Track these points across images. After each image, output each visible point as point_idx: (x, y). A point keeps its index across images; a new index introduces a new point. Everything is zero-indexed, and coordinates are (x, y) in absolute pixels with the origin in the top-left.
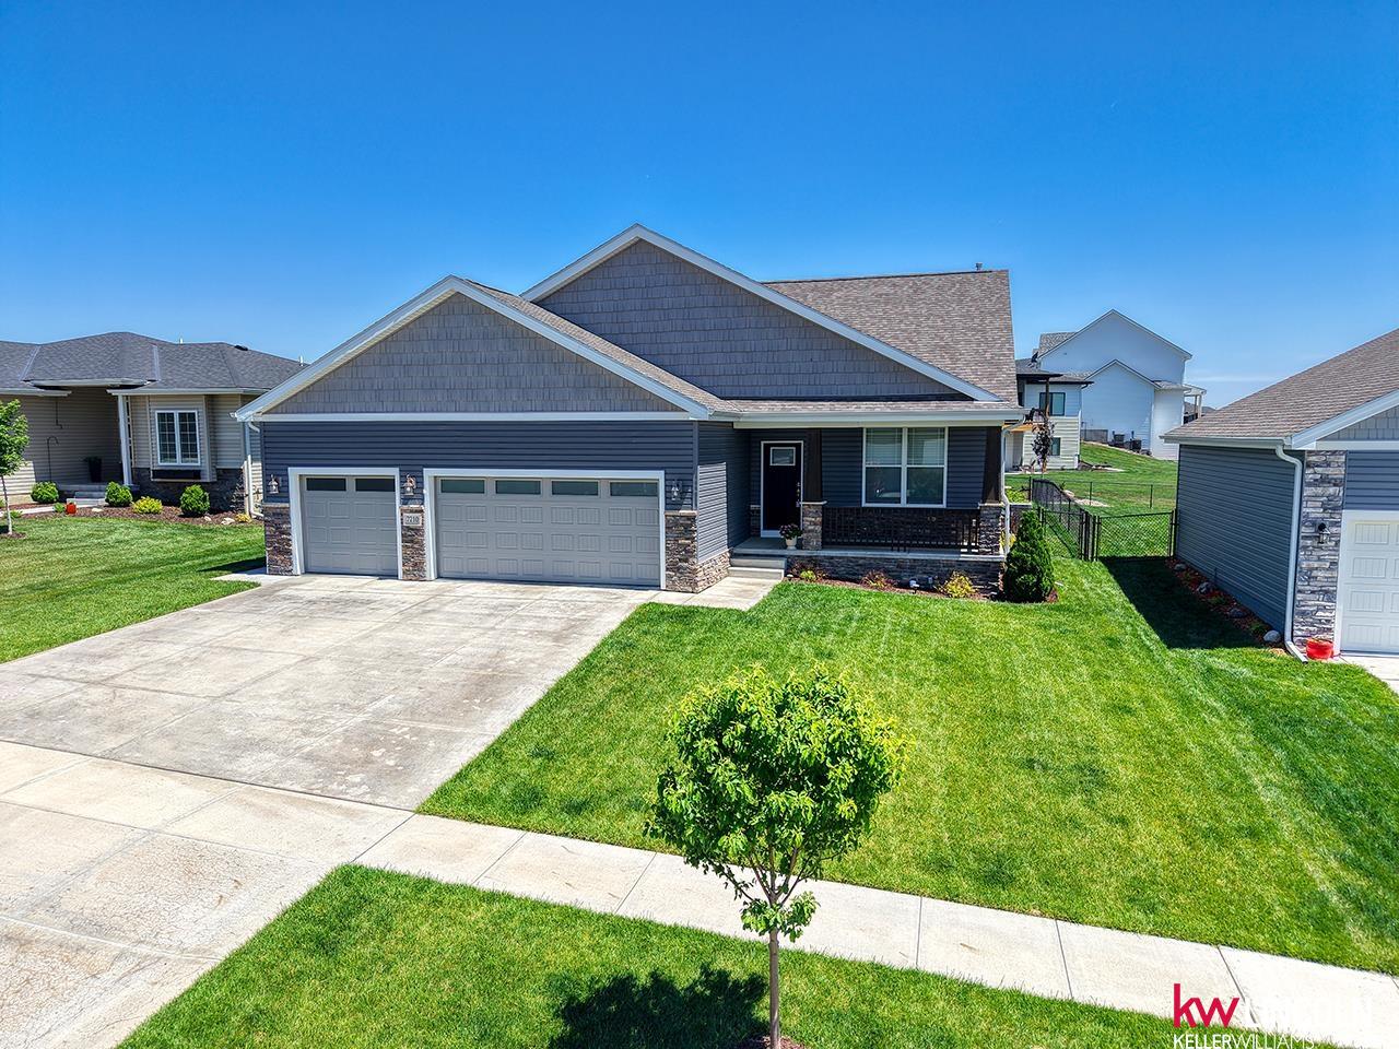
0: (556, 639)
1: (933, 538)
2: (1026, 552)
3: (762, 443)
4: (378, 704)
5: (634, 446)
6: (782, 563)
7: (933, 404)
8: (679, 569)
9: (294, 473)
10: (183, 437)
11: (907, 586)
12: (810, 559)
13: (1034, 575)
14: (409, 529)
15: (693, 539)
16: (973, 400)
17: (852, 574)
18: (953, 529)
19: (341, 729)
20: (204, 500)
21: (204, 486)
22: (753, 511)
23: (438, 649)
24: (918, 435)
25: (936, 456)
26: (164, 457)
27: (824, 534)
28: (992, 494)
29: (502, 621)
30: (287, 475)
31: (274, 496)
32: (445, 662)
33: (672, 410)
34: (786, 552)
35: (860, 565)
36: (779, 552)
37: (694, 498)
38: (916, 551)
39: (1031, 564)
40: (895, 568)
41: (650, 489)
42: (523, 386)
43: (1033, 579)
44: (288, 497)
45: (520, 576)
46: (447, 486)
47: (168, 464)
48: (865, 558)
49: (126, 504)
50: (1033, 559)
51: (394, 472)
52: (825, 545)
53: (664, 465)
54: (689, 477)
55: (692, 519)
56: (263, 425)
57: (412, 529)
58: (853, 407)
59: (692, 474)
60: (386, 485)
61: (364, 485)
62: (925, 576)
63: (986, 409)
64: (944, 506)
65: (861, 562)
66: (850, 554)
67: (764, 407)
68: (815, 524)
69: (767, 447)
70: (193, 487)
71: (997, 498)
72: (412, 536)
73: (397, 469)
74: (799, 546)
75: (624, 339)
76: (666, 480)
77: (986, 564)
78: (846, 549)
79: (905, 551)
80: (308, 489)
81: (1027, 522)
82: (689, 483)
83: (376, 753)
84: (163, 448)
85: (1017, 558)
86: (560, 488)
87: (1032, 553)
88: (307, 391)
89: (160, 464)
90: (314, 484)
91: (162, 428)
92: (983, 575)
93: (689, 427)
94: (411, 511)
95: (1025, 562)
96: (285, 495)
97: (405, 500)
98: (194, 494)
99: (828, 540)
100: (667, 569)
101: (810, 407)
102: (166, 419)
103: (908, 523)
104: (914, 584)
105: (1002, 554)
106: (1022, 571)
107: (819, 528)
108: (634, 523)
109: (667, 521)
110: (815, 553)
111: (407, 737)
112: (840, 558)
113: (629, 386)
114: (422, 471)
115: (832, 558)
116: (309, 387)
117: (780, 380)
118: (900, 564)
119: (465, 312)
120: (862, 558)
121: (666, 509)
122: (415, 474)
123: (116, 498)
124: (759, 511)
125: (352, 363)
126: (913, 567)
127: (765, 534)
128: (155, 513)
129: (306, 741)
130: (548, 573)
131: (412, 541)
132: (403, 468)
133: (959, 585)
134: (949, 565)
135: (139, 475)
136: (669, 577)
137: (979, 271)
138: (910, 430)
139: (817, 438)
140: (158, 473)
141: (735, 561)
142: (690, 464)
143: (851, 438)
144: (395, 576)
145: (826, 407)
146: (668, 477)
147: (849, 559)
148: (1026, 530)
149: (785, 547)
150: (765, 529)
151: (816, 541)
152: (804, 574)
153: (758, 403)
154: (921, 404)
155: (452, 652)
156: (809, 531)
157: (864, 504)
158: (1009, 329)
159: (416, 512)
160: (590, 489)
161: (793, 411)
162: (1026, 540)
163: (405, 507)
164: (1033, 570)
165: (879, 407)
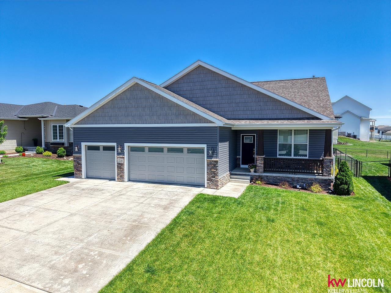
0: (164, 209)
1: (304, 169)
2: (343, 176)
3: (241, 135)
4: (90, 238)
5: (196, 136)
6: (249, 178)
7: (306, 121)
8: (212, 180)
9: (83, 144)
10: (60, 133)
11: (295, 187)
12: (259, 176)
13: (347, 185)
14: (119, 164)
15: (217, 169)
16: (321, 119)
17: (275, 183)
18: (311, 166)
19: (71, 251)
20: (64, 152)
21: (65, 148)
22: (238, 158)
23: (120, 212)
24: (298, 132)
25: (304, 140)
26: (54, 139)
27: (264, 167)
28: (328, 154)
29: (146, 200)
30: (81, 145)
31: (76, 152)
32: (121, 218)
33: (210, 123)
34: (250, 174)
35: (278, 179)
36: (248, 173)
37: (217, 154)
38: (299, 174)
39: (345, 181)
40: (291, 180)
41: (201, 151)
42: (158, 115)
43: (346, 187)
44: (81, 152)
45: (156, 181)
46: (132, 149)
47: (55, 141)
48: (280, 177)
49: (42, 153)
50: (346, 179)
51: (115, 144)
52: (265, 171)
53: (207, 142)
54: (216, 147)
55: (217, 162)
56: (74, 128)
57: (120, 164)
58: (276, 122)
59: (217, 146)
60: (112, 149)
61: (106, 148)
62: (302, 184)
63: (326, 123)
64: (307, 158)
65: (278, 178)
66: (274, 175)
67: (243, 122)
68: (261, 164)
69: (243, 136)
70: (61, 148)
71: (330, 156)
72: (120, 166)
73: (116, 143)
74: (255, 172)
75: (194, 99)
76: (207, 148)
77: (326, 180)
78: (272, 173)
79: (295, 174)
80: (88, 150)
81: (343, 165)
82: (215, 149)
83: (80, 266)
84: (54, 136)
85: (339, 179)
86: (170, 150)
87: (346, 177)
88: (88, 117)
89: (53, 141)
90: (90, 148)
91: (54, 130)
92: (325, 184)
93: (215, 129)
94: (120, 158)
95: (343, 180)
96: (80, 151)
97: (118, 154)
98: (61, 150)
99: (266, 169)
100: (207, 180)
101: (259, 122)
102: (55, 127)
103: (294, 164)
104: (298, 186)
105: (333, 177)
106: (342, 183)
107: (262, 165)
108: (196, 163)
109: (207, 163)
110: (261, 174)
111: (96, 257)
112: (270, 176)
113: (194, 114)
114: (124, 144)
115: (267, 176)
116: (88, 116)
117: (248, 112)
118: (293, 179)
119: (139, 89)
120: (279, 177)
121: (207, 158)
122: (122, 145)
123: (39, 151)
124: (240, 158)
125: (102, 107)
126: (298, 180)
127: (242, 166)
128: (50, 156)
129: (55, 257)
130: (166, 179)
131: (120, 168)
132: (118, 143)
133: (316, 187)
134: (311, 180)
135: (47, 144)
136: (208, 183)
137: (314, 78)
138: (295, 130)
139: (261, 133)
140: (52, 144)
141: (232, 176)
142: (216, 142)
143: (274, 133)
144: (114, 180)
145: (265, 122)
146: (208, 147)
147: (274, 177)
148: (343, 168)
149: (250, 172)
150: (242, 164)
151: (261, 170)
152: (257, 182)
153: (240, 121)
154: (301, 121)
155: (125, 214)
156: (259, 166)
157: (278, 157)
158: (328, 96)
159: (122, 158)
160: (180, 150)
161: (253, 123)
162: (343, 171)
163: (118, 156)
164: (346, 183)
165: (286, 122)
